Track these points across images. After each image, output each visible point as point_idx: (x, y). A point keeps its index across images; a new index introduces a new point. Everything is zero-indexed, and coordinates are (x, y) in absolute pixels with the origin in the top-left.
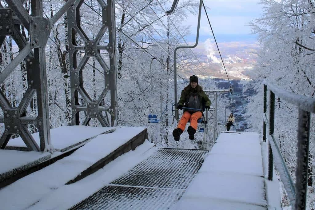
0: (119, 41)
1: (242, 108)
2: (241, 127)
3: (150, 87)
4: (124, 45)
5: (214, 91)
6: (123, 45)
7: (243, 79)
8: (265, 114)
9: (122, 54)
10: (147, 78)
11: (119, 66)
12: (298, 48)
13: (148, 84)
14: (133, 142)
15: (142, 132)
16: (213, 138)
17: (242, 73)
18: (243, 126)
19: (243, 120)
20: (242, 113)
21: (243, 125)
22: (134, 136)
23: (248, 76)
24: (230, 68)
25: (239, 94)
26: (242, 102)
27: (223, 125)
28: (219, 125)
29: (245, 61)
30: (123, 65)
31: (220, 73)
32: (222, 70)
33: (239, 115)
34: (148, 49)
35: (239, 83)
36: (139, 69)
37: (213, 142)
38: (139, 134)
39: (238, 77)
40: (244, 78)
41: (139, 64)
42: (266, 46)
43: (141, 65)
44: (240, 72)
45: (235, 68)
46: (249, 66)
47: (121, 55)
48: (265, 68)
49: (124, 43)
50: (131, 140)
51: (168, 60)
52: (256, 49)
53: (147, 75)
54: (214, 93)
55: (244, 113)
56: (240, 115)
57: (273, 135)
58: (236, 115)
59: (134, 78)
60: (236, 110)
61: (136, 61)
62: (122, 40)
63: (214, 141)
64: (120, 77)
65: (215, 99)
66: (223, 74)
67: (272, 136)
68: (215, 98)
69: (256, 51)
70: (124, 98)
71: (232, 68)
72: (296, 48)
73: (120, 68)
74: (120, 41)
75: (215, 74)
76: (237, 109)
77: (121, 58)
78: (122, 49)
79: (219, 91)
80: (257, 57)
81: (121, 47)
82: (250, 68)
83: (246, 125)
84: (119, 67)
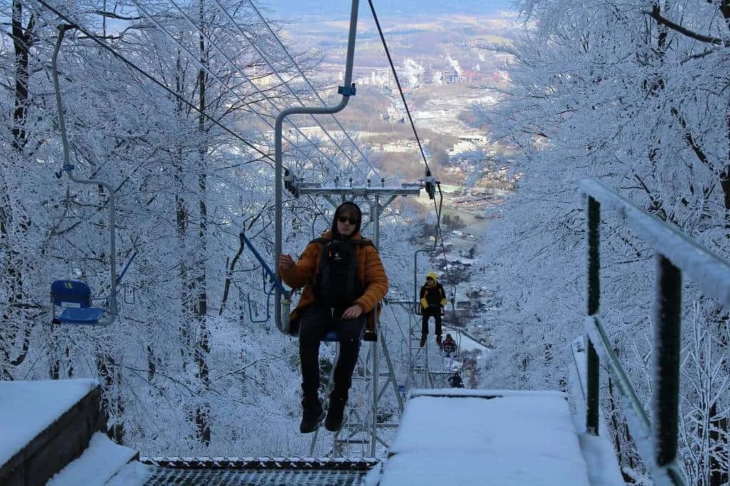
0: (13, 11)
1: (464, 237)
2: (461, 304)
3: (137, 180)
4: (35, 27)
5: (367, 188)
6: (30, 26)
7: (464, 139)
8: (597, 323)
9: (25, 57)
10: (123, 148)
11: (17, 104)
12: (655, 32)
13: (128, 169)
14: (33, 456)
15: (80, 405)
16: (368, 358)
17: (460, 118)
18: (467, 299)
19: (466, 280)
20: (465, 257)
21: (467, 295)
22: (37, 434)
23: (480, 127)
24: (421, 102)
25: (452, 191)
26: (462, 217)
27: (401, 303)
28: (386, 302)
29: (471, 75)
30: (32, 100)
31: (387, 118)
32: (391, 110)
33: (453, 263)
34: (125, 38)
35: (451, 153)
36: (92, 115)
37: (368, 373)
38: (64, 416)
39: (448, 131)
40: (466, 137)
41: (91, 95)
42: (547, 26)
43: (98, 100)
44: (453, 116)
45: (438, 102)
46: (483, 96)
47: (24, 63)
48: (542, 102)
49: (32, 16)
50: (23, 451)
51: (202, 78)
52: (508, 35)
53: (125, 135)
54: (370, 197)
55: (472, 254)
56: (458, 263)
57: (673, 467)
58: (445, 263)
59: (77, 145)
60: (442, 245)
61: (78, 84)
62: (25, 6)
63: (371, 371)
64: (20, 143)
65: (372, 220)
66: (395, 121)
67: (672, 474)
68: (372, 214)
69: (508, 43)
70: (36, 219)
71: (427, 103)
72: (648, 32)
73: (21, 109)
74: (16, 9)
75: (370, 125)
76: (446, 244)
77: (23, 72)
78: (26, 38)
79: (387, 191)
80: (511, 62)
81: (24, 32)
82: (489, 100)
83: (476, 294)
84: (17, 108)
